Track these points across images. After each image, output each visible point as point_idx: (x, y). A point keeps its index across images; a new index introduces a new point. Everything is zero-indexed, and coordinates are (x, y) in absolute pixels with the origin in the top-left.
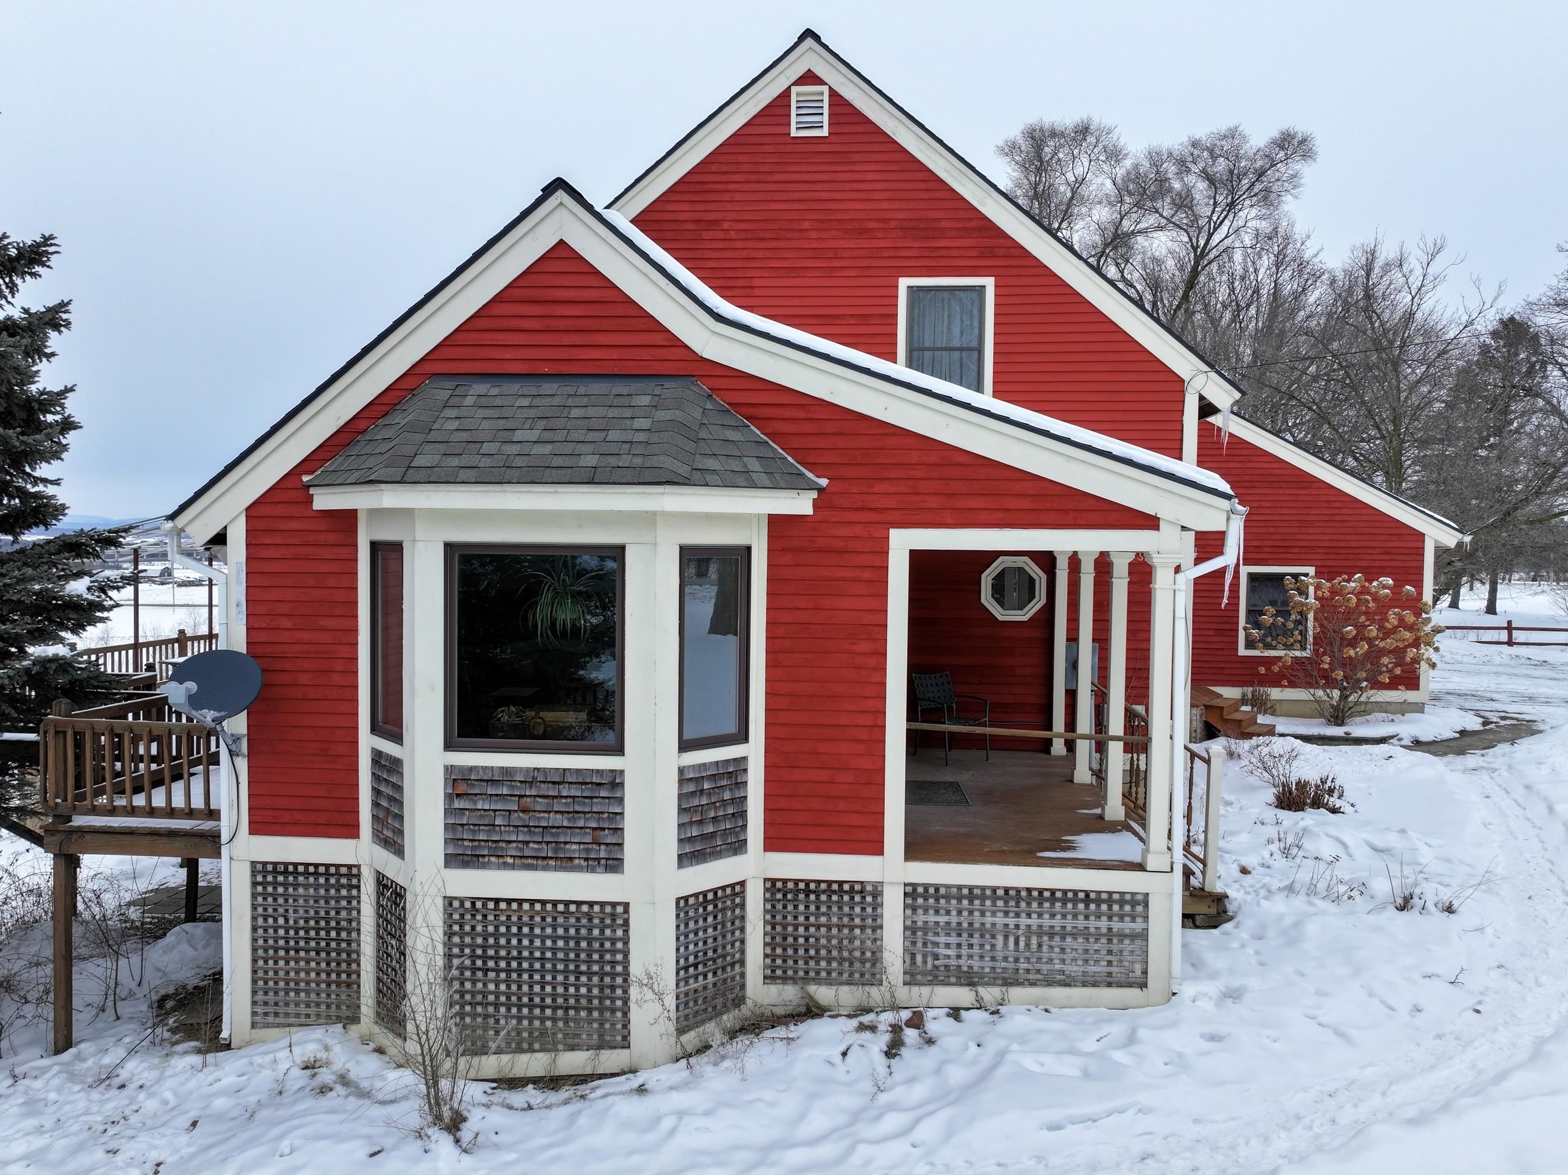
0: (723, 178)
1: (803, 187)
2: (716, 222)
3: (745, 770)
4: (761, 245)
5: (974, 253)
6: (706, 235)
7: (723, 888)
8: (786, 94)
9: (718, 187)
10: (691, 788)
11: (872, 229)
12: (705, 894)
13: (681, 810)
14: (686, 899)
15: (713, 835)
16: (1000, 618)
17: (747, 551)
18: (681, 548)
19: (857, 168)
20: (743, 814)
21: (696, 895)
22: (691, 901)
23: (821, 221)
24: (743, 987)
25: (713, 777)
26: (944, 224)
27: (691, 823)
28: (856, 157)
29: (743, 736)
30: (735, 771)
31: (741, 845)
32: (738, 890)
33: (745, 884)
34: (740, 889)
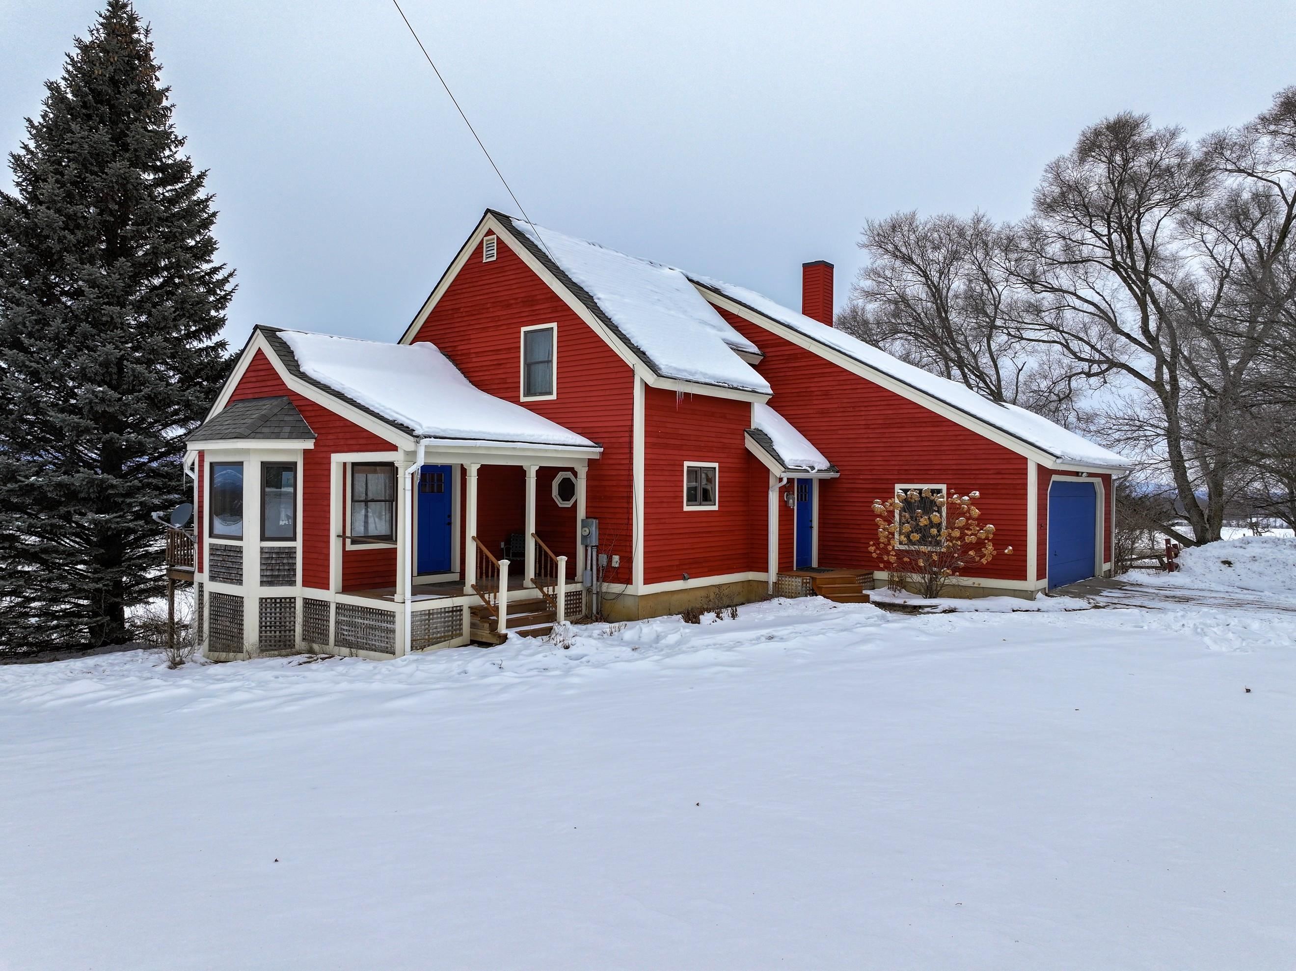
0: (460, 287)
1: (487, 287)
2: (459, 309)
3: (295, 552)
4: (473, 318)
5: (549, 311)
6: (456, 316)
7: (285, 598)
8: (482, 242)
9: (459, 291)
10: (267, 556)
11: (512, 304)
12: (276, 599)
13: (261, 564)
14: (266, 599)
15: (278, 576)
16: (560, 506)
17: (296, 463)
18: (262, 462)
19: (506, 274)
20: (295, 570)
21: (271, 599)
22: (269, 601)
23: (494, 303)
24: (294, 641)
25: (277, 553)
26: (538, 297)
27: (267, 570)
28: (507, 268)
29: (294, 539)
30: (291, 552)
31: (292, 583)
32: (292, 600)
33: (295, 598)
34: (293, 600)
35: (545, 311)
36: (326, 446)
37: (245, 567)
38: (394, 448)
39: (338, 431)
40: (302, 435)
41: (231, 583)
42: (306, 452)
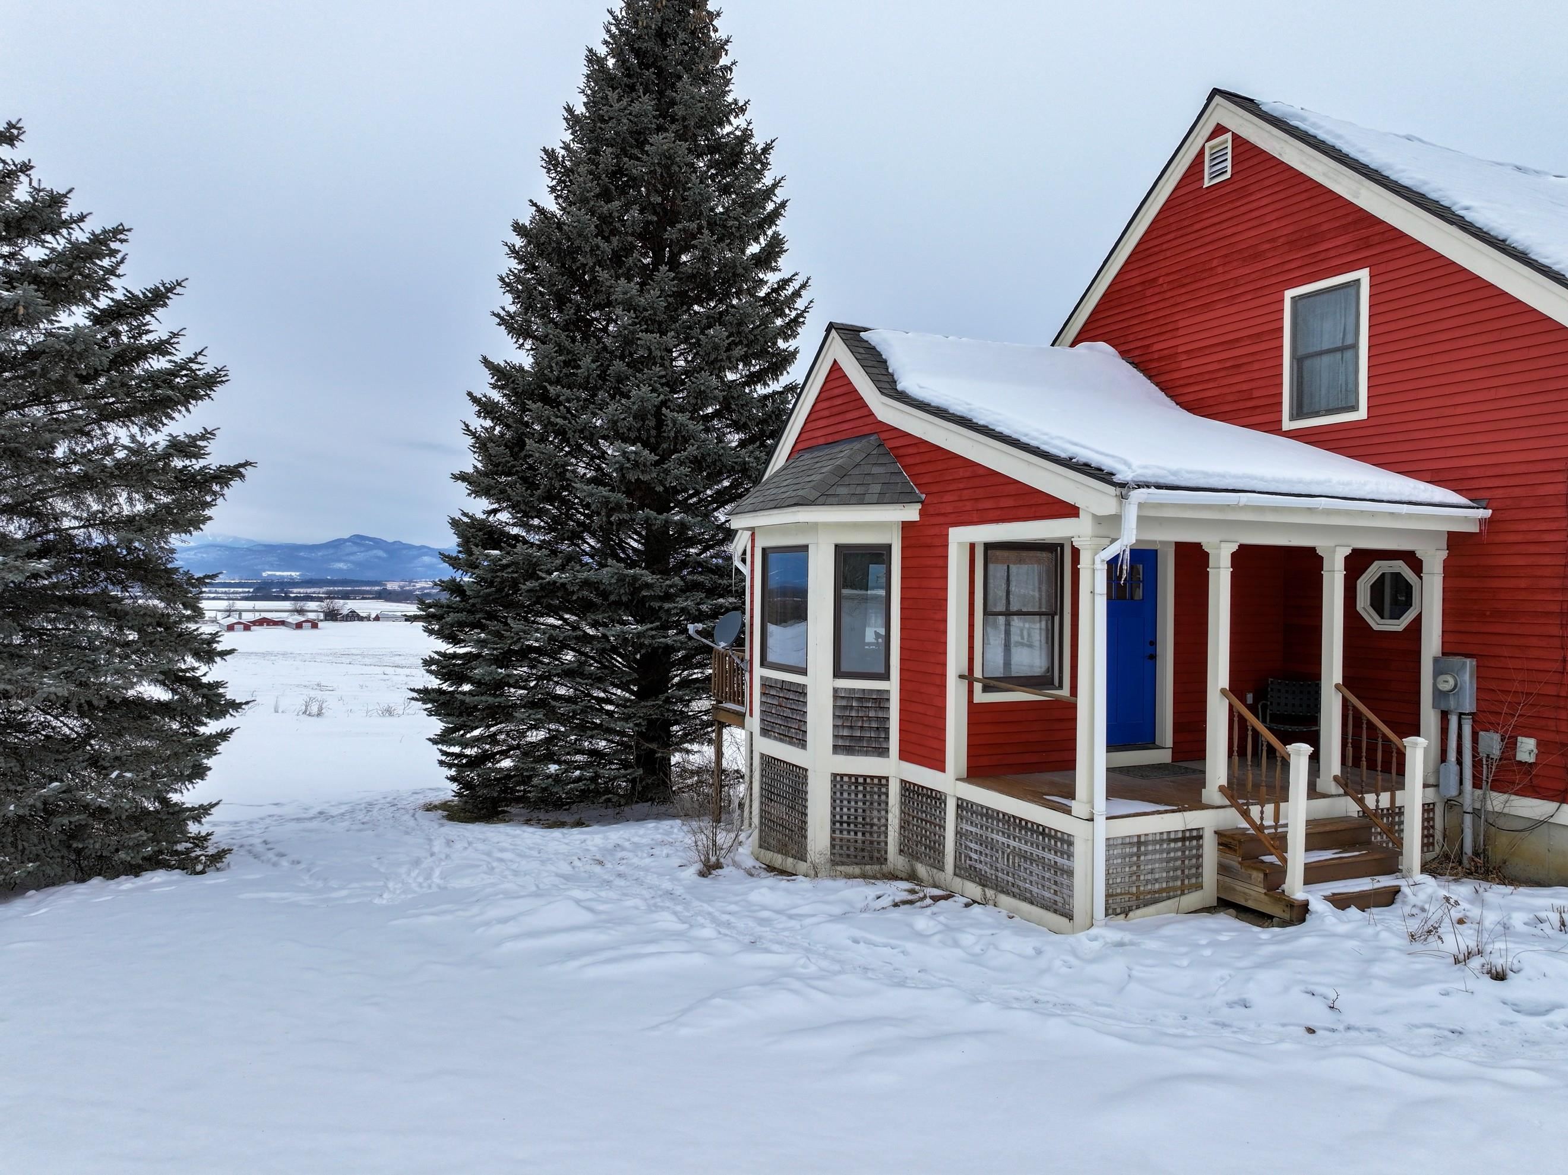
1: (1213, 230)
2: (1155, 279)
3: (888, 700)
4: (1183, 290)
6: (1149, 293)
7: (872, 777)
8: (1201, 152)
9: (1156, 249)
10: (844, 703)
11: (1264, 251)
12: (857, 777)
13: (835, 716)
14: (842, 776)
15: (861, 738)
16: (1376, 627)
17: (889, 547)
18: (836, 546)
19: (1253, 198)
20: (887, 730)
21: (850, 776)
22: (846, 779)
23: (1226, 256)
24: (886, 852)
25: (860, 699)
26: (1325, 227)
27: (843, 726)
28: (1253, 188)
29: (886, 676)
30: (881, 700)
31: (883, 752)
32: (882, 782)
33: (887, 778)
34: (884, 781)
35: (1341, 251)
36: (938, 515)
37: (810, 718)
38: (1071, 511)
39: (961, 486)
40: (902, 498)
41: (791, 743)
42: (906, 526)
